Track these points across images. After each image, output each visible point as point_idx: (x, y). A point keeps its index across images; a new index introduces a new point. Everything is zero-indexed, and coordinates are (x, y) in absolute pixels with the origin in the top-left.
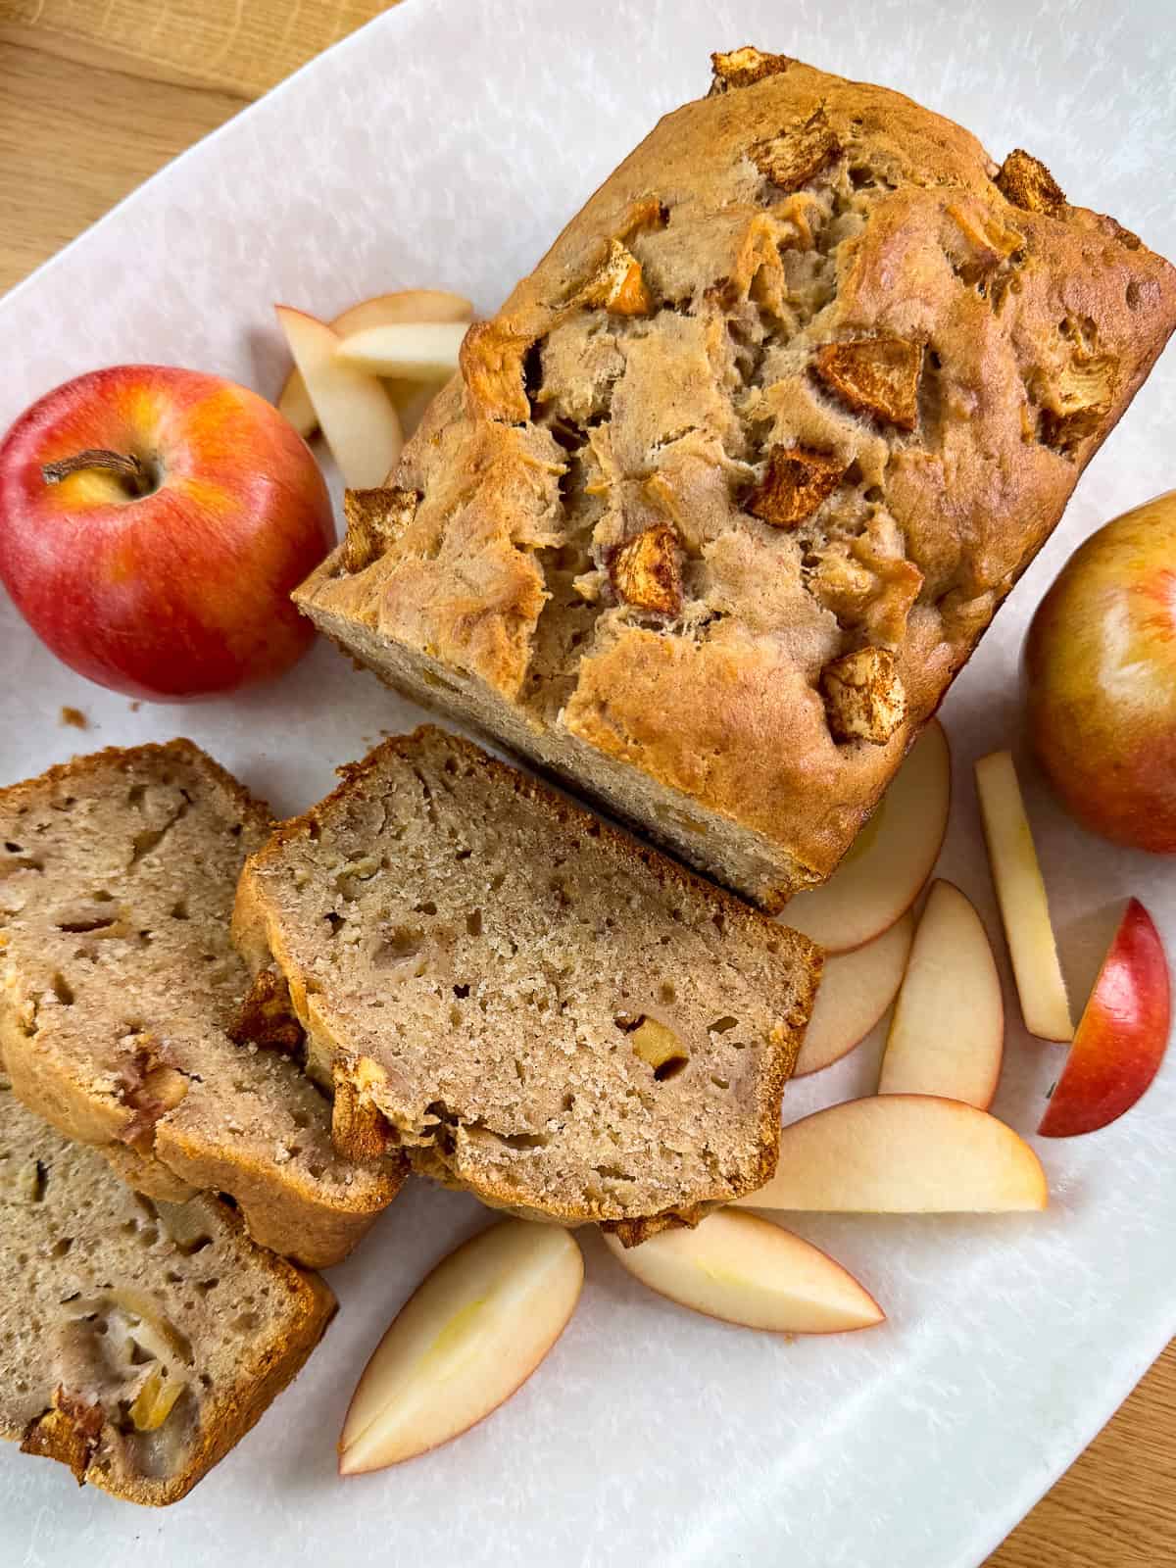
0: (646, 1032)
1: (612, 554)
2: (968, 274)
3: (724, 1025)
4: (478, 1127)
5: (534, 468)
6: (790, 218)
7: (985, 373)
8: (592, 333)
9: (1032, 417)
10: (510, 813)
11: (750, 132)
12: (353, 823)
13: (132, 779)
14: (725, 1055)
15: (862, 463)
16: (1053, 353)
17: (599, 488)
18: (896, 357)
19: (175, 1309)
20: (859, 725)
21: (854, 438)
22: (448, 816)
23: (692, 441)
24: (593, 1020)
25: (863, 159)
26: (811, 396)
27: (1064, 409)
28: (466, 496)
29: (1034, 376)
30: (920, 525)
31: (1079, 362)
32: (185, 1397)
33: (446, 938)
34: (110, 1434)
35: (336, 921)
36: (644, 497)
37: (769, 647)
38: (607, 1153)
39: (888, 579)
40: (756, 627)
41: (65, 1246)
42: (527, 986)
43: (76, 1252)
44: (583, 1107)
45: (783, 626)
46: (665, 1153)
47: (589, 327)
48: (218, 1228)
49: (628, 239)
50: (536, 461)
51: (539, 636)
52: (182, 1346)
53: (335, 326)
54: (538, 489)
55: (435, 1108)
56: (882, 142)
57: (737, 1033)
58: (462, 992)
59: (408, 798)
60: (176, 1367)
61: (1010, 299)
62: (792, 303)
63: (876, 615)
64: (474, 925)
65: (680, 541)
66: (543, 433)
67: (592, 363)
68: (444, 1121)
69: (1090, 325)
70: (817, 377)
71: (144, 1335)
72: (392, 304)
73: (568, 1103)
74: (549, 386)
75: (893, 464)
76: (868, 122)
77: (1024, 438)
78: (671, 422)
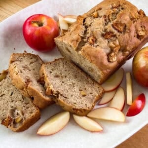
0: (82, 92)
1: (88, 38)
2: (131, 19)
3: (91, 93)
4: (61, 95)
6: (114, 11)
7: (131, 28)
9: (136, 35)
10: (72, 68)
12: (55, 64)
13: (31, 57)
14: (90, 96)
16: (140, 29)
18: (121, 25)
19: (23, 110)
20: (111, 60)
21: (116, 32)
22: (65, 66)
23: (99, 29)
24: (76, 89)
25: (123, 7)
26: (112, 27)
27: (140, 35)
28: (75, 30)
29: (137, 31)
30: (121, 42)
31: (143, 30)
32: (22, 119)
33: (62, 77)
34: (12, 122)
35: (51, 72)
36: (93, 33)
37: (103, 50)
38: (75, 102)
39: (116, 46)
40: (101, 48)
41: (13, 101)
42: (70, 83)
43: (14, 102)
44: (73, 97)
45: (104, 48)
46: (82, 103)
48: (30, 102)
49: (97, 11)
51: (79, 44)
52: (23, 114)
53: (64, 17)
55: (58, 92)
56: (125, 6)
57: (93, 95)
58: (63, 82)
59: (61, 64)
60: (22, 116)
61: (135, 23)
62: (112, 19)
63: (114, 49)
64: (66, 77)
65: (95, 38)
66: (84, 26)
68: (58, 93)
69: (144, 27)
70: (113, 26)
71: (19, 112)
72: (71, 16)
73: (72, 96)
74: (85, 22)
75: (119, 35)
76: (125, 4)
77: (135, 36)
78: (97, 27)
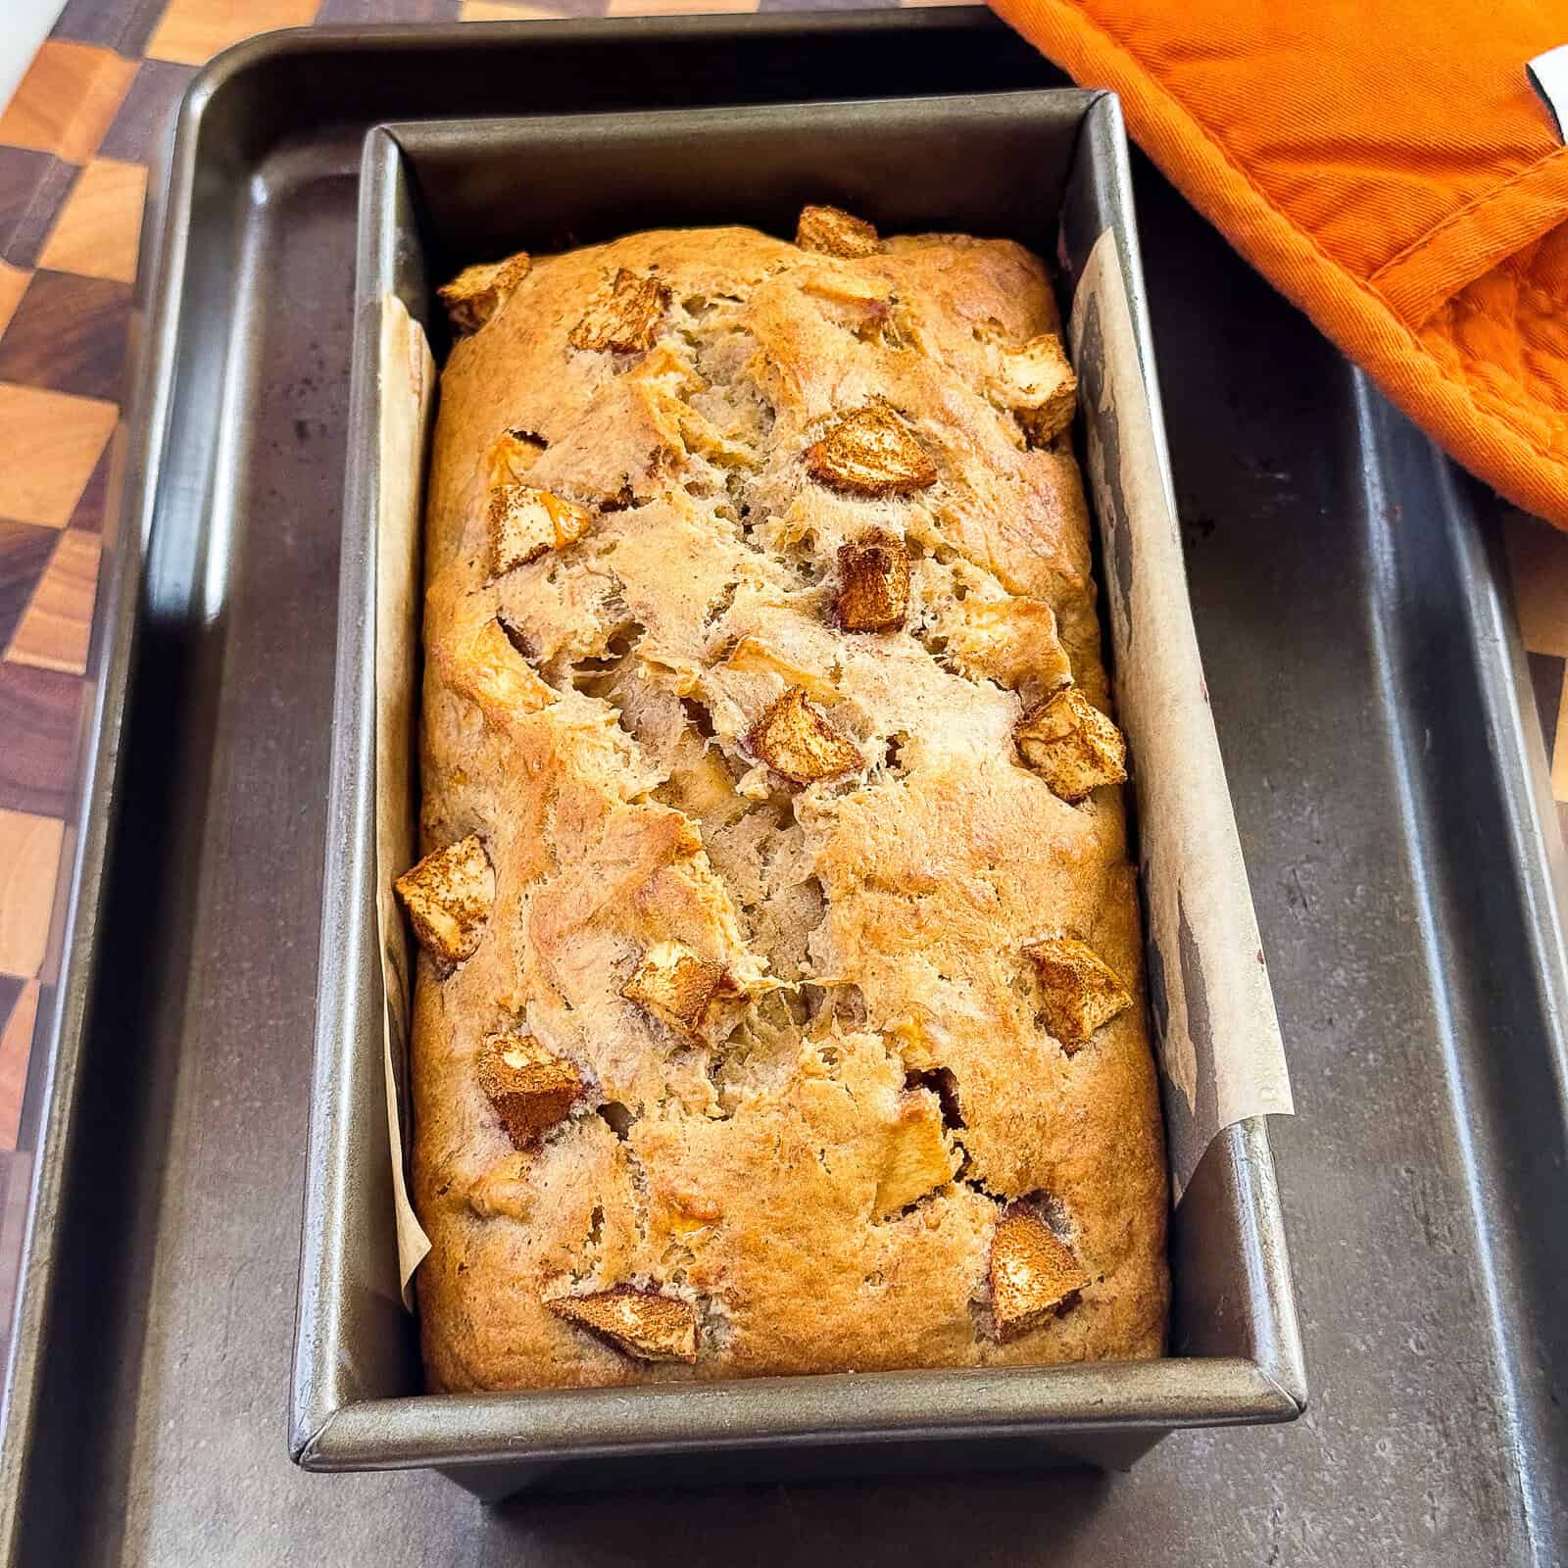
5: (590, 729)
8: (552, 578)
11: (558, 331)
15: (913, 533)
17: (690, 685)
47: (546, 575)
50: (589, 722)
54: (610, 745)
67: (578, 598)
